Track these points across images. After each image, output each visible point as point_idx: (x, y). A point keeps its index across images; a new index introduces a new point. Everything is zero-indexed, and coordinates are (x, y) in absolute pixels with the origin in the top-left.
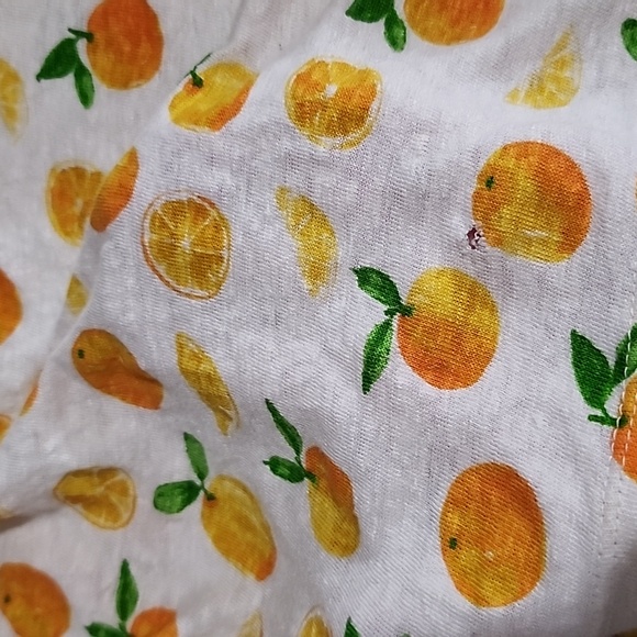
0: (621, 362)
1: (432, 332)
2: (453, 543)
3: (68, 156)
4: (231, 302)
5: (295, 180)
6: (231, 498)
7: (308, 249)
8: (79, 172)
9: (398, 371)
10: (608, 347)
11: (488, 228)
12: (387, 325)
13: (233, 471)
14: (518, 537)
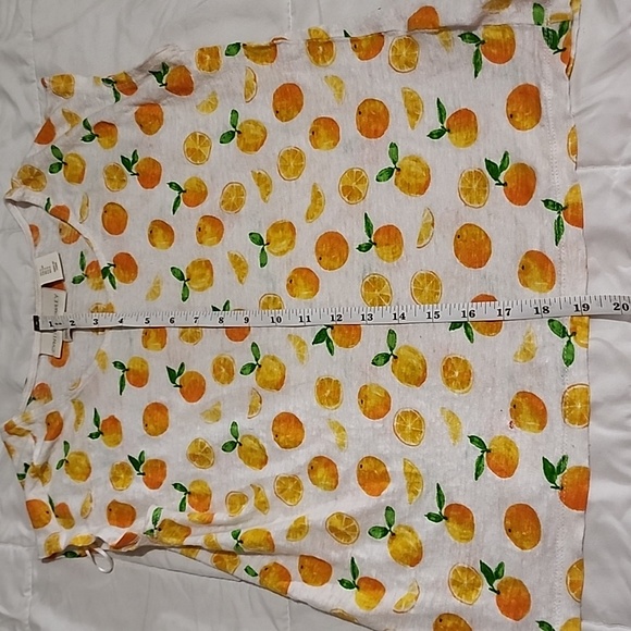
0: (559, 467)
1: (498, 458)
2: (510, 531)
3: (324, 374)
4: (425, 447)
5: (447, 405)
6: (402, 535)
7: (452, 428)
8: (329, 380)
9: (487, 472)
10: (554, 462)
11: (516, 422)
12: (482, 456)
13: (406, 523)
14: (532, 527)
